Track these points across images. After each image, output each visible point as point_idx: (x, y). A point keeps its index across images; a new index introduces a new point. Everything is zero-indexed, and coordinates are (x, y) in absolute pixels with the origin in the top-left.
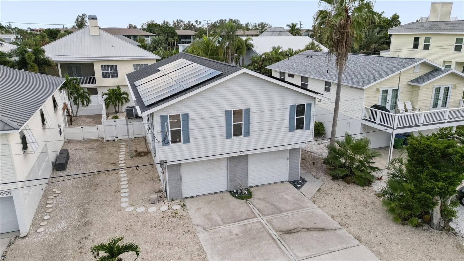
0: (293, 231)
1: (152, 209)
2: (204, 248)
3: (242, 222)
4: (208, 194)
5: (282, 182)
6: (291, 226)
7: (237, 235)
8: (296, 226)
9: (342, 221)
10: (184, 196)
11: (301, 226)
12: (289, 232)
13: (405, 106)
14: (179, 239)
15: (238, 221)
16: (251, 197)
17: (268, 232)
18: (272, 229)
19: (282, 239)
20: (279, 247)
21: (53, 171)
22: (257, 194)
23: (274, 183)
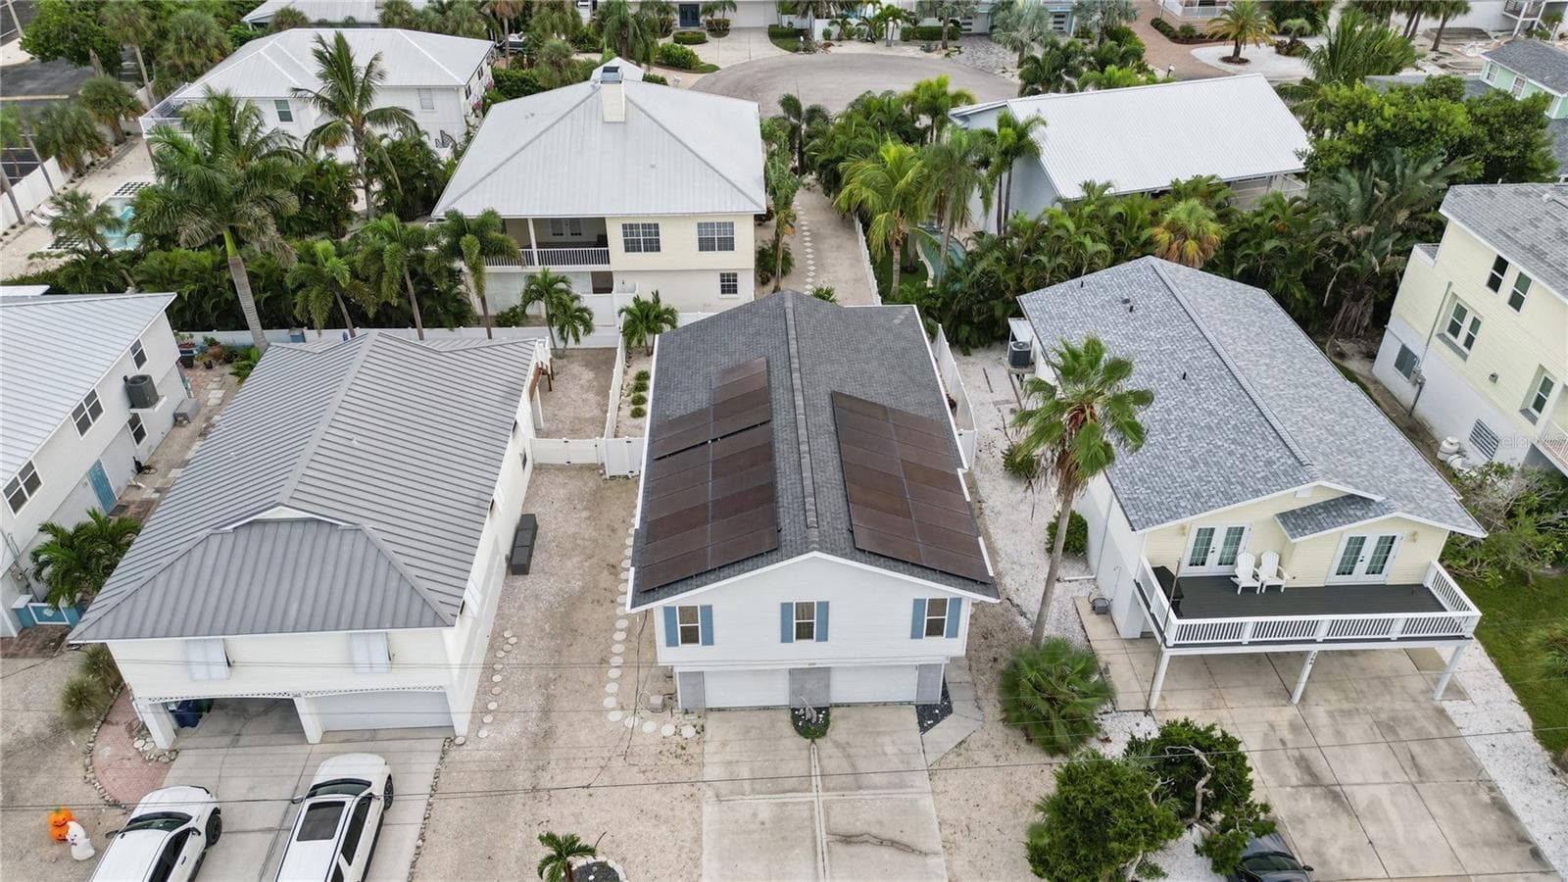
0: (855, 839)
1: (649, 727)
2: (704, 837)
3: (783, 795)
4: (751, 709)
5: (901, 703)
6: (858, 827)
7: (763, 823)
8: (866, 828)
9: (951, 838)
10: (709, 706)
11: (874, 831)
12: (847, 839)
13: (1258, 565)
14: (672, 809)
15: (776, 793)
16: (823, 734)
17: (814, 831)
18: (823, 826)
19: (829, 852)
20: (816, 868)
21: (507, 574)
22: (839, 730)
23: (885, 704)
